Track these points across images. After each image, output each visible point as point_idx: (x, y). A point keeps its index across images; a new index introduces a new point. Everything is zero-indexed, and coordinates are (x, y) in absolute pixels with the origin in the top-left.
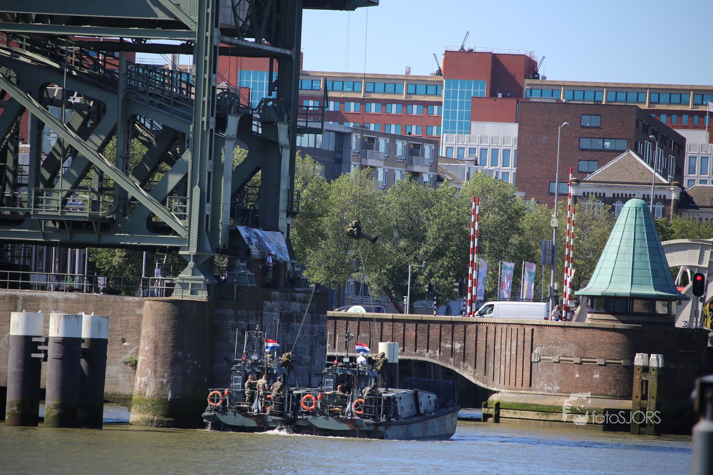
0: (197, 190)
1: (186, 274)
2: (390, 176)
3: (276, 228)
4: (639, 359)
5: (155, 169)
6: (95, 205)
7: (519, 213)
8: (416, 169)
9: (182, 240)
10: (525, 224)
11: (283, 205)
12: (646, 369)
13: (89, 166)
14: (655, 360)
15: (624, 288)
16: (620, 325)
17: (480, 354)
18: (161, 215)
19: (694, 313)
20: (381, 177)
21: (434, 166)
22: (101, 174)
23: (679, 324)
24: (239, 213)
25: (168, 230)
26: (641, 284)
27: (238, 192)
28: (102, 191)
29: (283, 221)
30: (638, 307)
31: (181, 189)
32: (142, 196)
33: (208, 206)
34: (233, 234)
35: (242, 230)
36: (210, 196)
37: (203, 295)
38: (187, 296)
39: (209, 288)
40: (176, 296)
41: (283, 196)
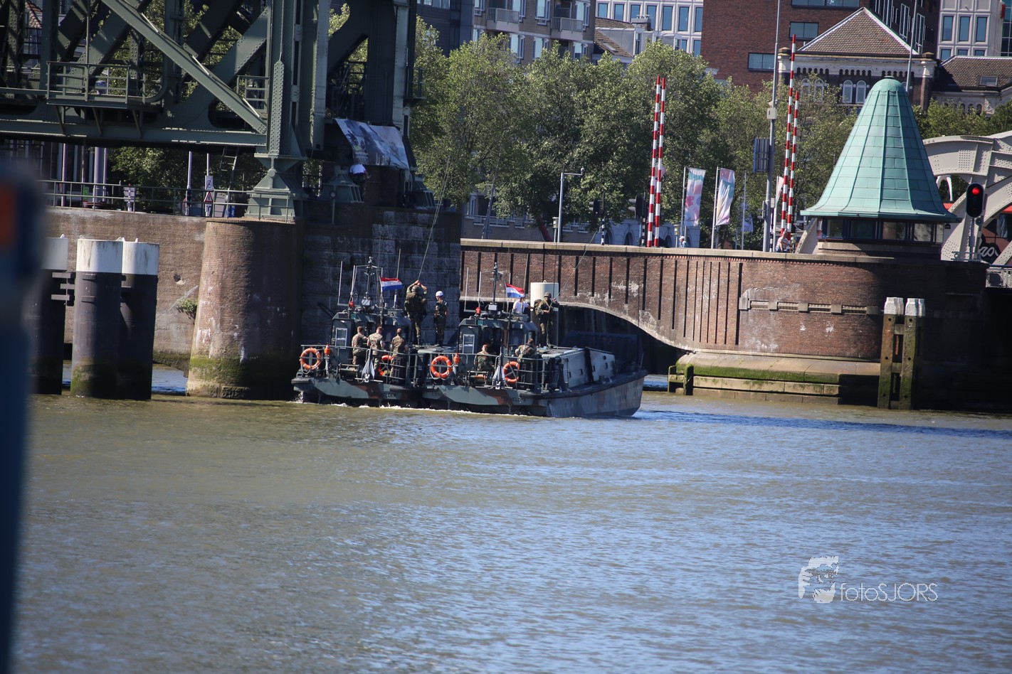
0: (279, 67)
1: (264, 185)
2: (527, 46)
3: (388, 122)
4: (891, 306)
5: (217, 36)
6: (135, 87)
7: (712, 98)
8: (565, 35)
9: (258, 138)
10: (720, 112)
11: (398, 89)
12: (900, 319)
13: (127, 30)
14: (913, 307)
15: (870, 205)
16: (864, 258)
18: (228, 101)
19: (967, 239)
20: (514, 48)
21: (589, 32)
22: (141, 40)
23: (947, 255)
24: (339, 101)
25: (240, 124)
26: (895, 199)
27: (337, 69)
28: (142, 66)
29: (399, 111)
30: (887, 232)
31: (256, 65)
32: (200, 74)
33: (295, 89)
34: (330, 129)
35: (342, 123)
36: (297, 77)
37: (287, 216)
38: (266, 216)
39: (296, 204)
40: (250, 216)
41: (399, 76)
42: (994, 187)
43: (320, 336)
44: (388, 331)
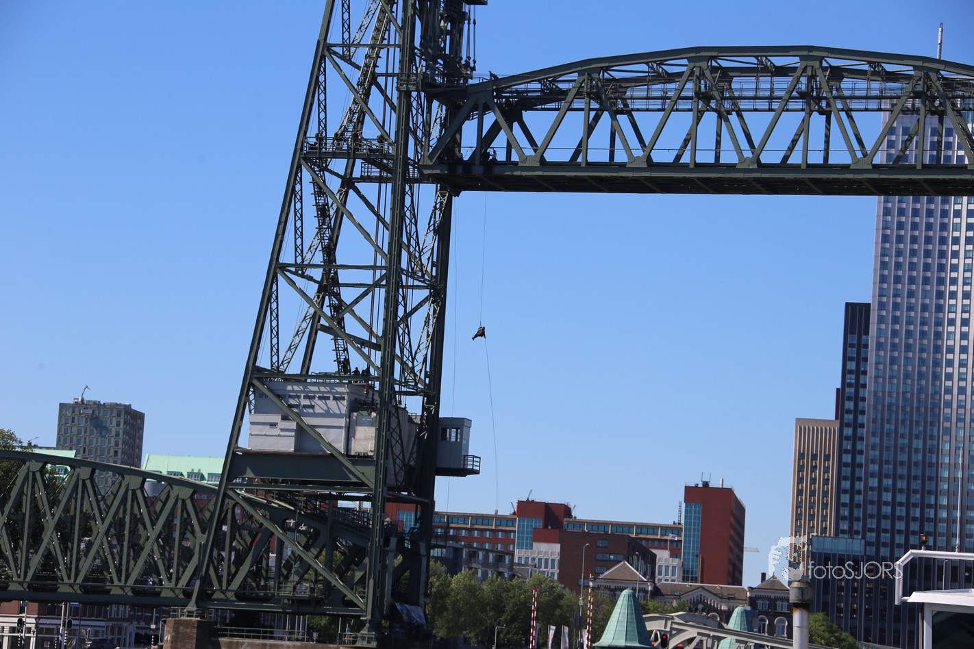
0: (372, 581)
1: (364, 631)
2: (485, 575)
3: (417, 604)
5: (348, 569)
6: (312, 590)
7: (560, 596)
8: (501, 570)
9: (362, 611)
10: (565, 602)
11: (422, 591)
13: (310, 567)
15: (621, 643)
18: (350, 596)
20: (480, 575)
21: (511, 569)
22: (316, 571)
24: (396, 595)
25: (355, 605)
26: (631, 640)
27: (395, 583)
28: (317, 581)
29: (422, 600)
31: (362, 581)
32: (339, 583)
33: (378, 591)
34: (393, 607)
36: (379, 586)
37: (374, 644)
38: (365, 644)
39: (377, 639)
40: (358, 644)
41: (422, 586)
42: (672, 636)
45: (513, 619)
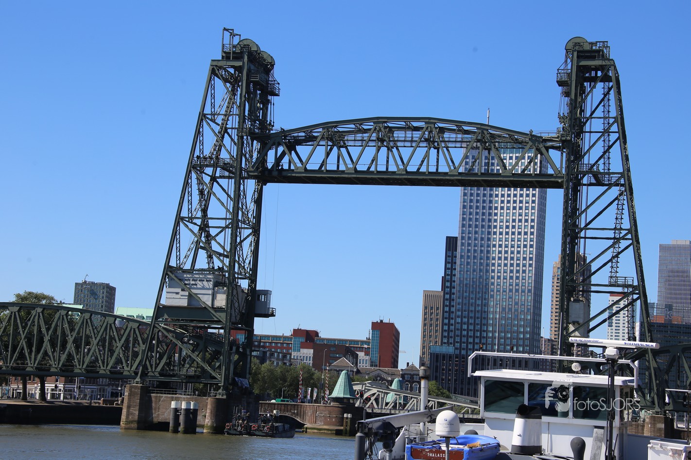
0: (224, 367)
1: (220, 391)
2: (278, 364)
3: (245, 378)
4: (345, 415)
5: (213, 361)
6: (195, 371)
7: (313, 374)
8: (285, 361)
9: (219, 381)
10: (315, 377)
11: (248, 371)
12: (347, 418)
13: (194, 360)
14: (349, 416)
15: (342, 396)
16: (340, 406)
17: (302, 414)
18: (213, 374)
19: (360, 402)
20: (275, 364)
21: (290, 361)
22: (197, 362)
23: (356, 406)
24: (236, 374)
25: (216, 378)
26: (346, 394)
27: (235, 368)
28: (198, 367)
29: (248, 376)
30: (345, 401)
31: (219, 367)
32: (208, 368)
33: (227, 372)
34: (234, 379)
35: (236, 378)
36: (228, 369)
37: (225, 397)
38: (220, 397)
39: (226, 394)
40: (217, 397)
41: (248, 369)
42: (365, 392)
43: (230, 421)
44: (243, 420)
45: (290, 385)
